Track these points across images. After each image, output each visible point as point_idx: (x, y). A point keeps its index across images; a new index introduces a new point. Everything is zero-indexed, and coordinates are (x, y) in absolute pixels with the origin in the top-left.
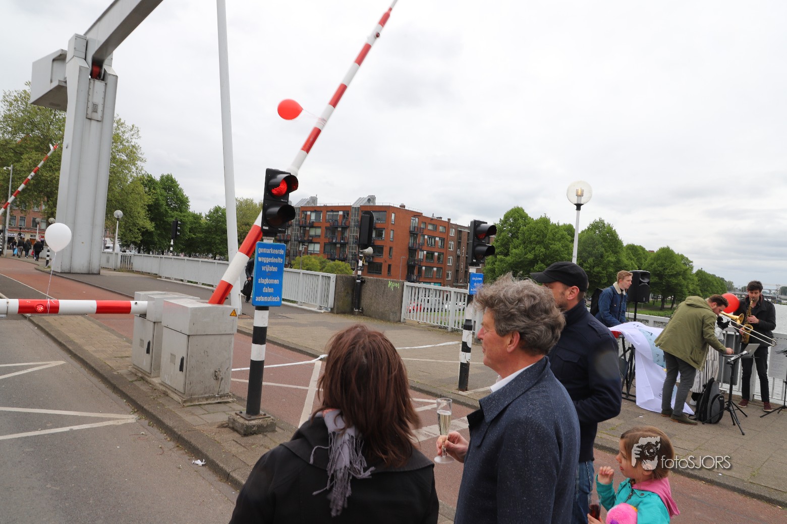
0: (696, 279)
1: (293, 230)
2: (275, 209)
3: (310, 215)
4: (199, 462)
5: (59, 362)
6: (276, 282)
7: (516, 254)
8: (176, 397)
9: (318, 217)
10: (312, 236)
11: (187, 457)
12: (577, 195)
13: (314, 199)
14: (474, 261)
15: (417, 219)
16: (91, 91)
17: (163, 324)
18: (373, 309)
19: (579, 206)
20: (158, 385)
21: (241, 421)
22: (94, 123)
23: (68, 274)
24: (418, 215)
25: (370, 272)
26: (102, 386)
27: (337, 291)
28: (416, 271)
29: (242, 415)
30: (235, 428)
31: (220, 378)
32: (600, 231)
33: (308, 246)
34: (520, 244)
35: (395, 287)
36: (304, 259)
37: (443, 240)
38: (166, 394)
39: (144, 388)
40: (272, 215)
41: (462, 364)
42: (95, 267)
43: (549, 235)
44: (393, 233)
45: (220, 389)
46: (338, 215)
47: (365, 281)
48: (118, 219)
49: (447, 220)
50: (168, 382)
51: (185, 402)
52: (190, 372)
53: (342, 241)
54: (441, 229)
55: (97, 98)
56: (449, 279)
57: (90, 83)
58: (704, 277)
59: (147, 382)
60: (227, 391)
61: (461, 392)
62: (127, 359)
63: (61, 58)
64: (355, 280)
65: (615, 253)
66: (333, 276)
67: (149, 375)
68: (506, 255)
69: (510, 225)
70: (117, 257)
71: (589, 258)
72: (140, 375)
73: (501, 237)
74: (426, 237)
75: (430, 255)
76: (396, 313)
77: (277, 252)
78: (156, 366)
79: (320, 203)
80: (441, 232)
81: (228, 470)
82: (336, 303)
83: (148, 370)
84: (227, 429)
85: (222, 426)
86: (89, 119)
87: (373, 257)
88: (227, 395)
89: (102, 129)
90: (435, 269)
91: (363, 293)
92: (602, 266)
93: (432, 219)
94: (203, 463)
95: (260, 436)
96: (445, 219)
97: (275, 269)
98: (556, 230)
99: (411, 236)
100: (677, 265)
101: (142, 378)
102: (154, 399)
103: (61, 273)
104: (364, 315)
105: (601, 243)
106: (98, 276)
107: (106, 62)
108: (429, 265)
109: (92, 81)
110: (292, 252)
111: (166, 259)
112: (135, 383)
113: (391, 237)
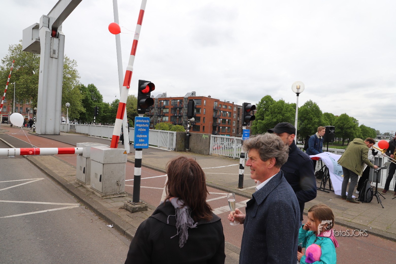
0: (360, 129)
1: (155, 110)
2: (144, 100)
3: (163, 102)
4: (110, 226)
5: (41, 178)
6: (146, 136)
7: (268, 119)
8: (98, 195)
9: (167, 103)
10: (164, 113)
11: (104, 224)
12: (297, 89)
13: (165, 94)
14: (245, 123)
15: (217, 103)
16: (52, 43)
17: (91, 158)
18: (195, 148)
19: (298, 94)
20: (89, 189)
21: (130, 205)
22: (54, 59)
23: (44, 135)
24: (217, 101)
25: (194, 130)
26: (62, 190)
27: (177, 140)
28: (217, 129)
29: (131, 202)
30: (128, 209)
31: (120, 184)
32: (310, 106)
33: (162, 118)
34: (270, 114)
35: (206, 137)
36: (161, 124)
37: (230, 113)
38: (93, 193)
39: (83, 190)
40: (142, 103)
41: (240, 175)
42: (57, 131)
43: (284, 109)
44: (205, 110)
45: (120, 190)
46: (177, 102)
47: (191, 135)
48: (68, 107)
49: (232, 103)
50: (94, 187)
51: (103, 197)
52: (104, 182)
53: (179, 115)
54: (229, 107)
55: (55, 47)
56: (234, 133)
57: (51, 39)
58: (364, 128)
59: (84, 187)
60: (123, 191)
61: (240, 189)
62: (74, 176)
63: (36, 27)
64: (186, 134)
65: (318, 117)
66: (175, 133)
67: (85, 184)
68: (263, 120)
69: (264, 105)
70: (68, 126)
71: (305, 120)
72: (81, 184)
73: (260, 111)
74: (222, 112)
75: (224, 121)
76: (207, 150)
77: (145, 121)
78: (88, 179)
79: (168, 96)
80: (229, 109)
81: (125, 230)
82: (177, 146)
83: (84, 181)
84: (124, 209)
85: (121, 208)
86: (52, 57)
87: (195, 123)
88: (123, 193)
89: (58, 62)
90: (227, 128)
91: (190, 141)
92: (311, 124)
93: (224, 103)
94: (112, 226)
95: (140, 213)
96: (231, 102)
97: (145, 130)
98: (288, 106)
99: (214, 111)
100: (350, 122)
101: (82, 186)
102: (88, 195)
103: (41, 134)
104: (191, 152)
105: (311, 113)
106: (59, 136)
107: (59, 28)
108: (224, 126)
109: (52, 38)
110: (154, 121)
111: (92, 127)
112: (78, 188)
113: (204, 112)
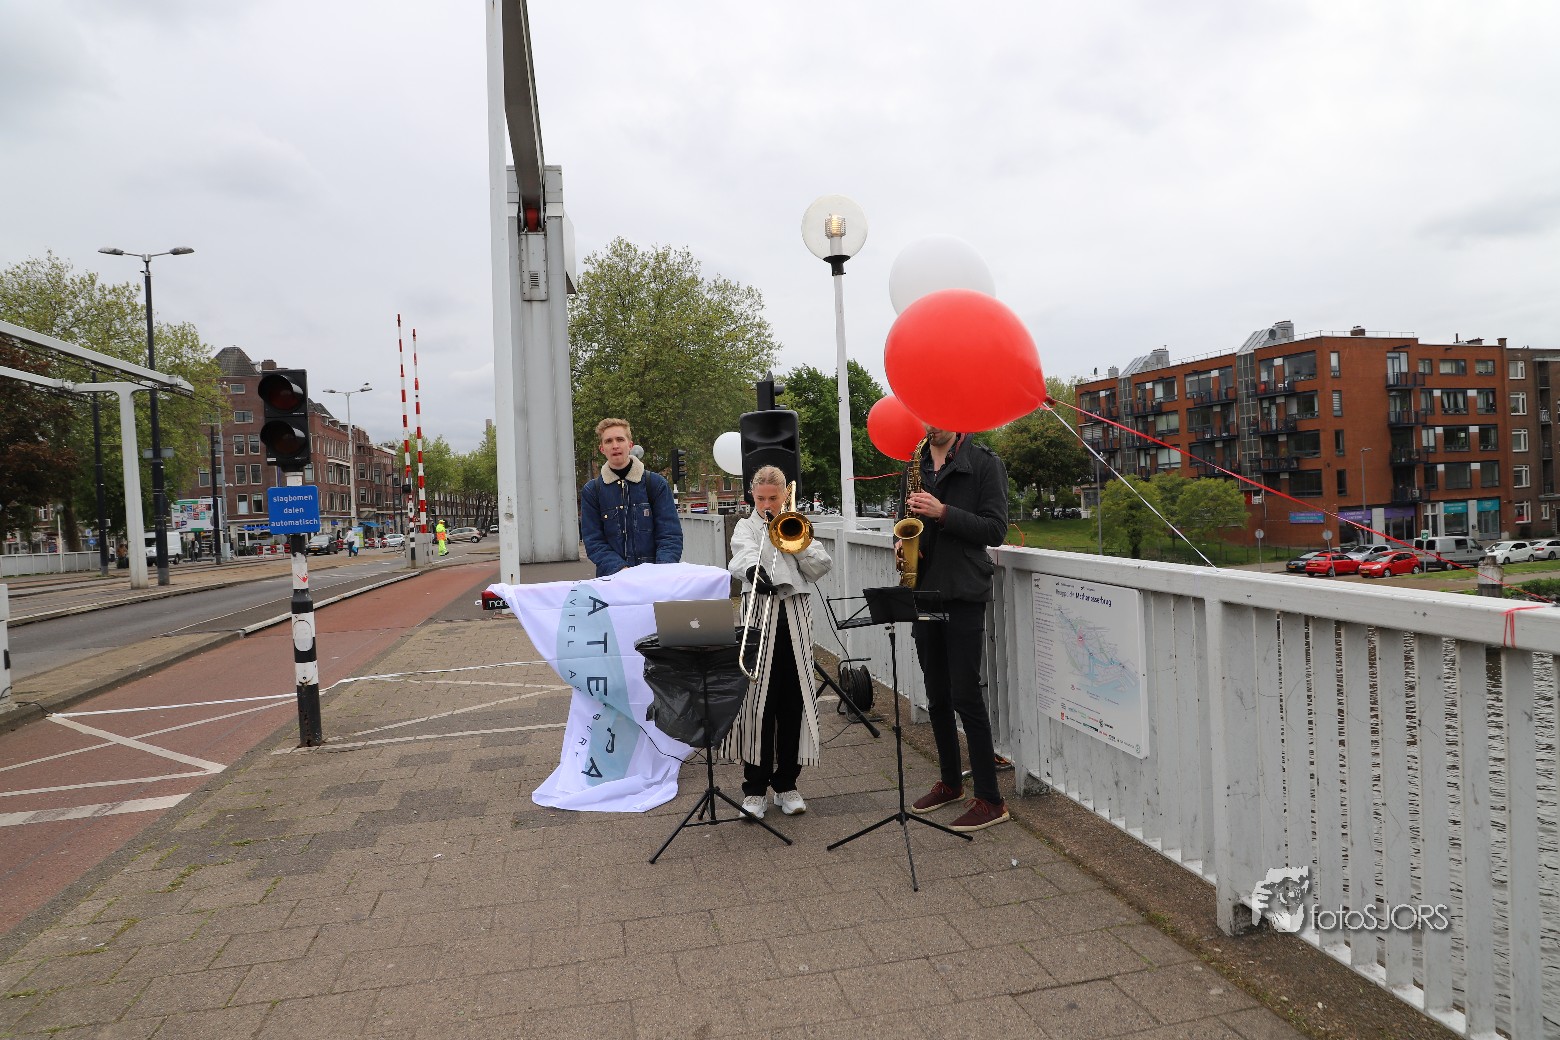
3: (1153, 390)
9: (1168, 389)
10: (1161, 434)
13: (1160, 355)
15: (1404, 357)
24: (1406, 345)
25: (1297, 494)
28: (1418, 477)
33: (1156, 456)
37: (1489, 392)
44: (1341, 398)
46: (1209, 378)
49: (1495, 344)
53: (1224, 435)
54: (1480, 366)
56: (1520, 484)
74: (1437, 393)
75: (1456, 434)
79: (1174, 360)
80: (1480, 375)
87: (1298, 459)
90: (1476, 466)
93: (1452, 349)
96: (1491, 341)
99: (1392, 397)
108: (1455, 458)
113: (1336, 406)
